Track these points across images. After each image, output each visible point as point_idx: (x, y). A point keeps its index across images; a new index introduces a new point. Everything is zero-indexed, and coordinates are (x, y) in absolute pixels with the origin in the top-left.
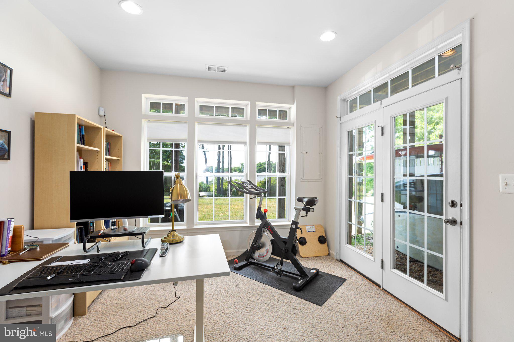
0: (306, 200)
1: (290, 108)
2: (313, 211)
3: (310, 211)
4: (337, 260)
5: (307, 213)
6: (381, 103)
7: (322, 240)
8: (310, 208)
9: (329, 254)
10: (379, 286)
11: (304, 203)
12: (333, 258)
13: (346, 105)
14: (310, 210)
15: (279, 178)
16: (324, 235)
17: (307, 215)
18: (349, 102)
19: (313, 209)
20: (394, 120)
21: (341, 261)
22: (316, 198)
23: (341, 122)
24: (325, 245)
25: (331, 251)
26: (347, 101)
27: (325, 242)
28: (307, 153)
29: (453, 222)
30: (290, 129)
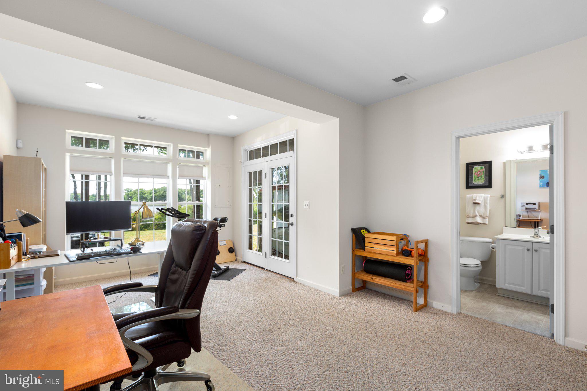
0: (219, 219)
1: (206, 150)
2: (224, 226)
3: (222, 227)
4: (241, 262)
5: (220, 228)
6: (265, 159)
7: (231, 250)
8: (222, 224)
9: (236, 260)
10: (264, 269)
11: (218, 221)
12: (238, 262)
13: (247, 153)
14: (223, 225)
15: (197, 205)
16: (233, 247)
17: (220, 230)
18: (249, 152)
19: (224, 225)
20: (273, 170)
21: (244, 262)
22: (226, 218)
23: (243, 165)
24: (233, 254)
25: (237, 258)
26: (248, 151)
27: (233, 252)
28: (219, 186)
29: (292, 224)
30: (206, 167)
